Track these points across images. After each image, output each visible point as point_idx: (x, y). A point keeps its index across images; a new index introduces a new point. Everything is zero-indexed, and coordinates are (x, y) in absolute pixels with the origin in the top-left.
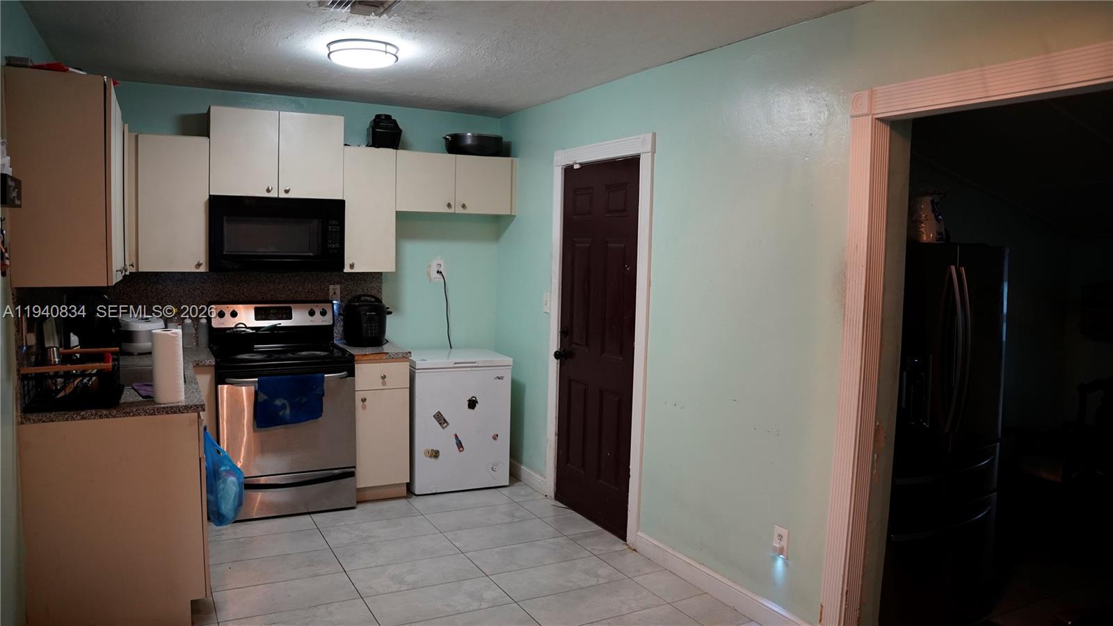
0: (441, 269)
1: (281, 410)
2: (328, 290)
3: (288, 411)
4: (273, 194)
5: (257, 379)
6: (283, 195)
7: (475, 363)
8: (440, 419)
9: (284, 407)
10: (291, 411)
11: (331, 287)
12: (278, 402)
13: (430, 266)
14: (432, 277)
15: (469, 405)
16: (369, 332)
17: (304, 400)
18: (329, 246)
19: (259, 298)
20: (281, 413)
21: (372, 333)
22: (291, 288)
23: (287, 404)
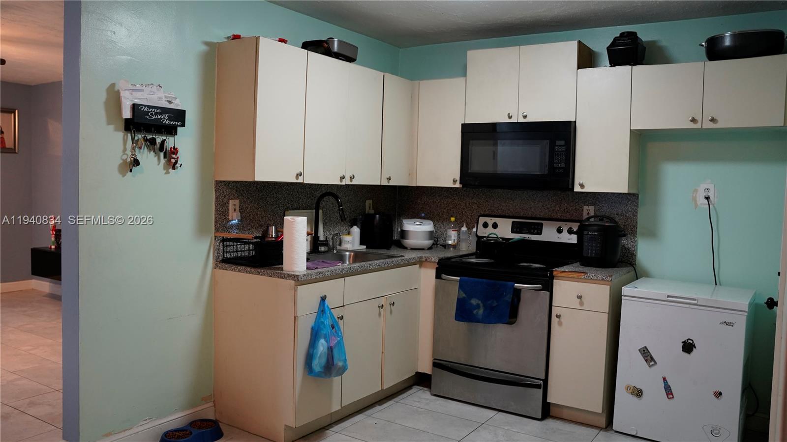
0: (711, 195)
1: (476, 309)
2: (583, 210)
3: (481, 311)
4: (514, 120)
5: (459, 278)
6: (522, 120)
7: (695, 300)
8: (646, 354)
9: (478, 307)
10: (484, 311)
11: (585, 208)
12: (474, 302)
13: (696, 191)
14: (699, 203)
15: (683, 347)
16: (590, 251)
17: (495, 304)
18: (555, 165)
19: (522, 214)
20: (475, 312)
21: (592, 253)
22: (549, 206)
23: (481, 305)
